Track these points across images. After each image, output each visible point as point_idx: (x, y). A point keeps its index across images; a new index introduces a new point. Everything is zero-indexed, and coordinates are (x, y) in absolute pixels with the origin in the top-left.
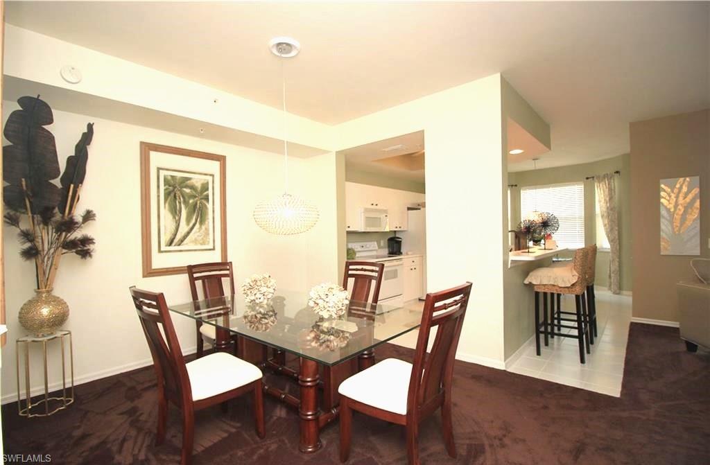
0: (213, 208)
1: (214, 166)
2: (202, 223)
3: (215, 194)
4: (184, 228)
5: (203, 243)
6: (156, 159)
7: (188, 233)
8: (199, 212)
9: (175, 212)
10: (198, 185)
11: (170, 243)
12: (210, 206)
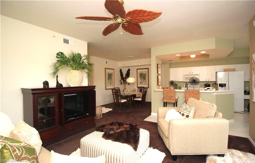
0: (147, 77)
1: (147, 70)
2: (145, 80)
3: (147, 75)
4: (142, 81)
5: (145, 83)
6: (138, 71)
7: (143, 82)
8: (144, 78)
9: (141, 78)
10: (144, 74)
11: (140, 83)
12: (146, 77)
